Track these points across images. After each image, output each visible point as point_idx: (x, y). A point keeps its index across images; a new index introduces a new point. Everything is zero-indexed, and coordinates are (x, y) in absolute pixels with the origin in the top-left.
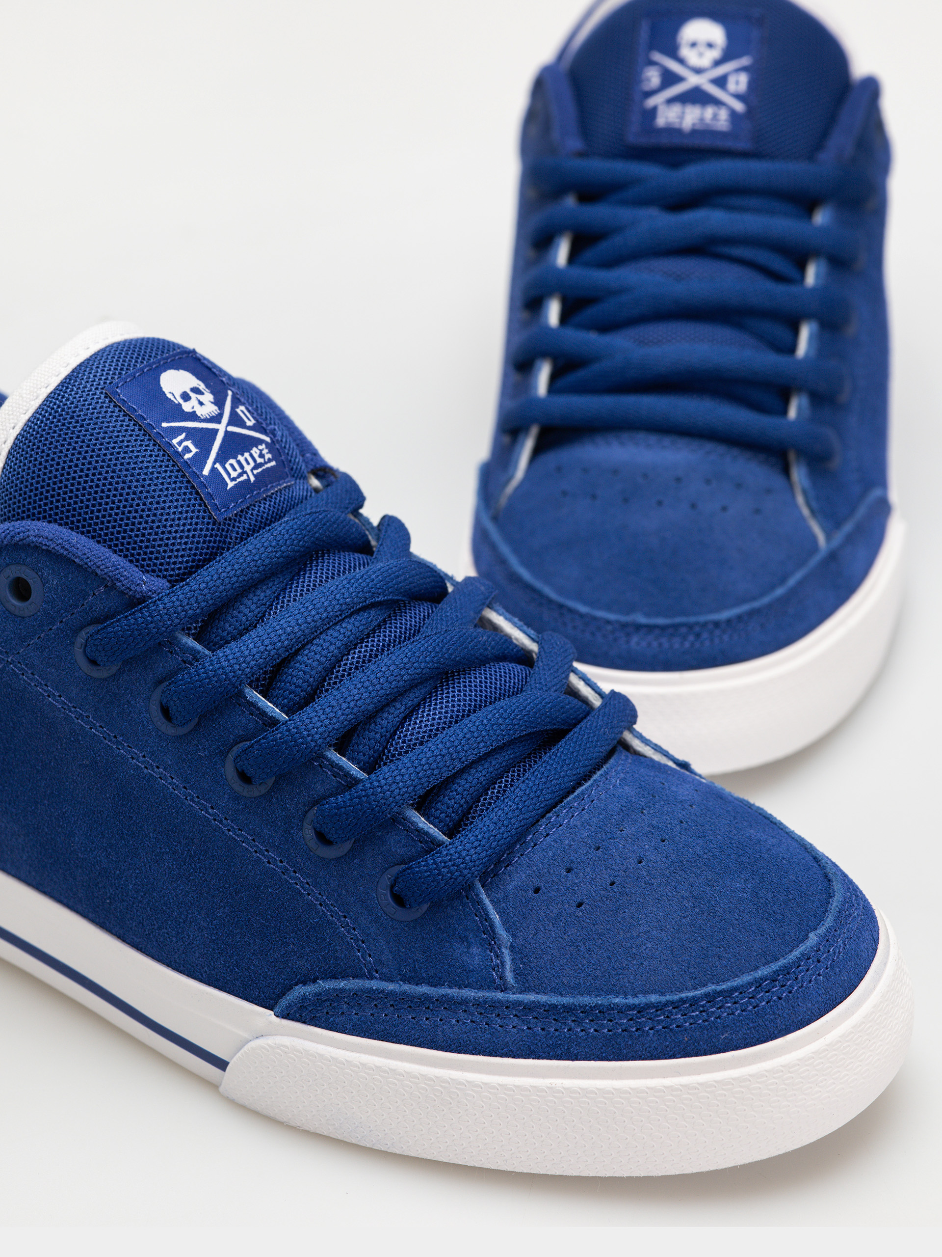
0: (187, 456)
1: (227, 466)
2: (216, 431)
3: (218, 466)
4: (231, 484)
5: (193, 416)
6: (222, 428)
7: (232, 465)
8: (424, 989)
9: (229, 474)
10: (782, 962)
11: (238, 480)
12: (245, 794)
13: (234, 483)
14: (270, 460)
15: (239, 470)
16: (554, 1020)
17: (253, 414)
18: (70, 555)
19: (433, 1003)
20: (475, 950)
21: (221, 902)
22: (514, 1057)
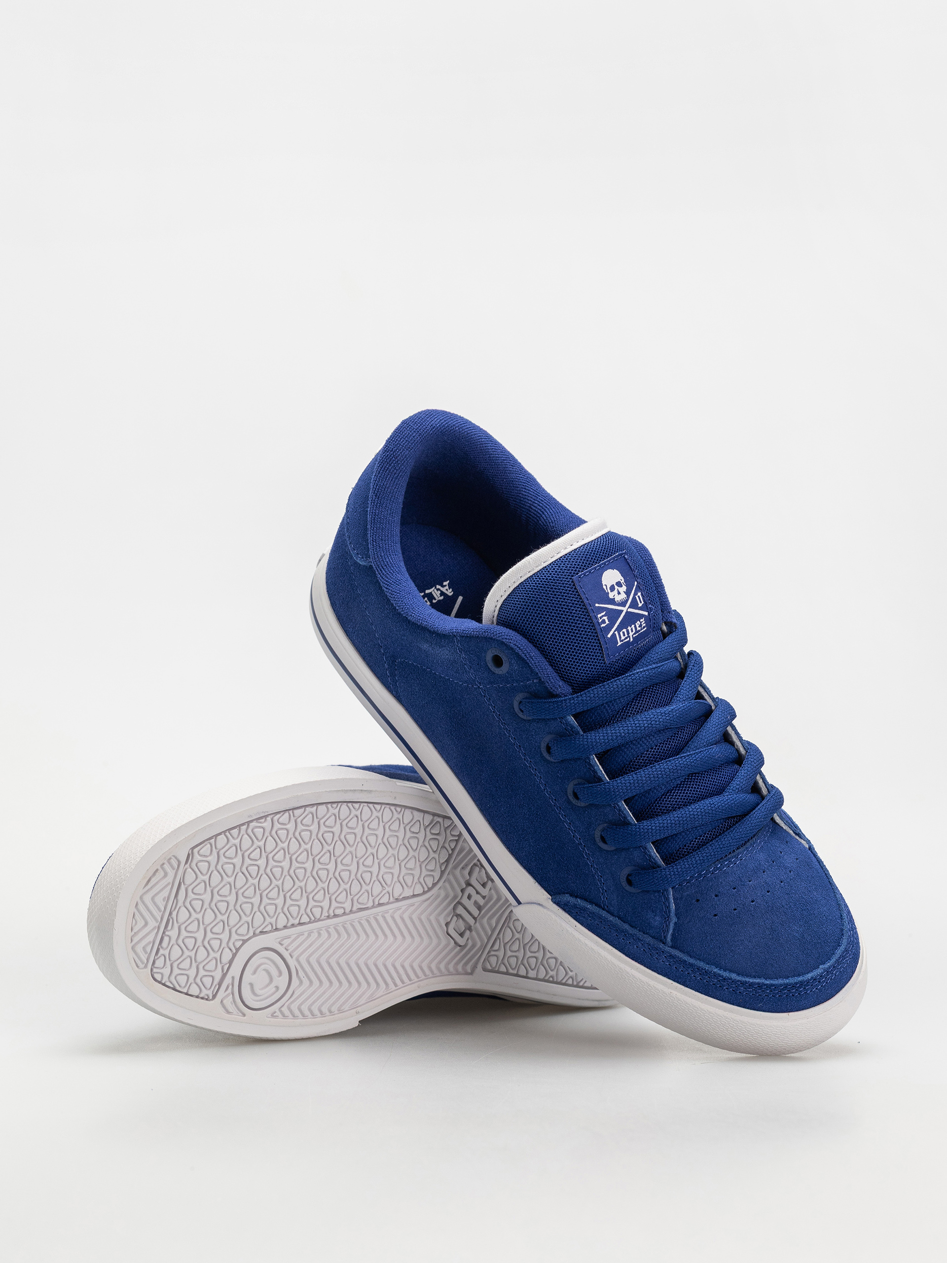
0: (603, 625)
1: (621, 633)
2: (622, 611)
3: (616, 633)
4: (620, 643)
5: (612, 602)
6: (625, 609)
7: (624, 633)
8: (626, 926)
9: (620, 637)
10: (801, 978)
11: (624, 641)
12: (574, 802)
13: (622, 643)
14: (644, 627)
15: (626, 636)
16: (683, 966)
17: (644, 597)
18: (528, 661)
19: (628, 934)
20: (657, 918)
21: (544, 840)
22: (658, 973)
